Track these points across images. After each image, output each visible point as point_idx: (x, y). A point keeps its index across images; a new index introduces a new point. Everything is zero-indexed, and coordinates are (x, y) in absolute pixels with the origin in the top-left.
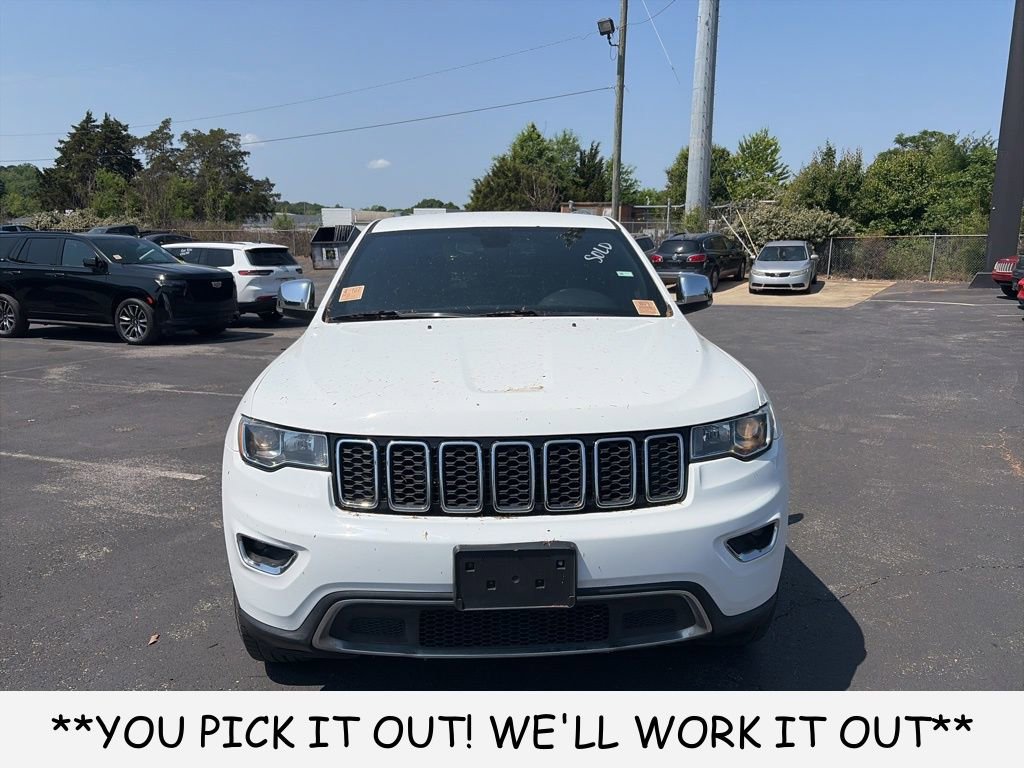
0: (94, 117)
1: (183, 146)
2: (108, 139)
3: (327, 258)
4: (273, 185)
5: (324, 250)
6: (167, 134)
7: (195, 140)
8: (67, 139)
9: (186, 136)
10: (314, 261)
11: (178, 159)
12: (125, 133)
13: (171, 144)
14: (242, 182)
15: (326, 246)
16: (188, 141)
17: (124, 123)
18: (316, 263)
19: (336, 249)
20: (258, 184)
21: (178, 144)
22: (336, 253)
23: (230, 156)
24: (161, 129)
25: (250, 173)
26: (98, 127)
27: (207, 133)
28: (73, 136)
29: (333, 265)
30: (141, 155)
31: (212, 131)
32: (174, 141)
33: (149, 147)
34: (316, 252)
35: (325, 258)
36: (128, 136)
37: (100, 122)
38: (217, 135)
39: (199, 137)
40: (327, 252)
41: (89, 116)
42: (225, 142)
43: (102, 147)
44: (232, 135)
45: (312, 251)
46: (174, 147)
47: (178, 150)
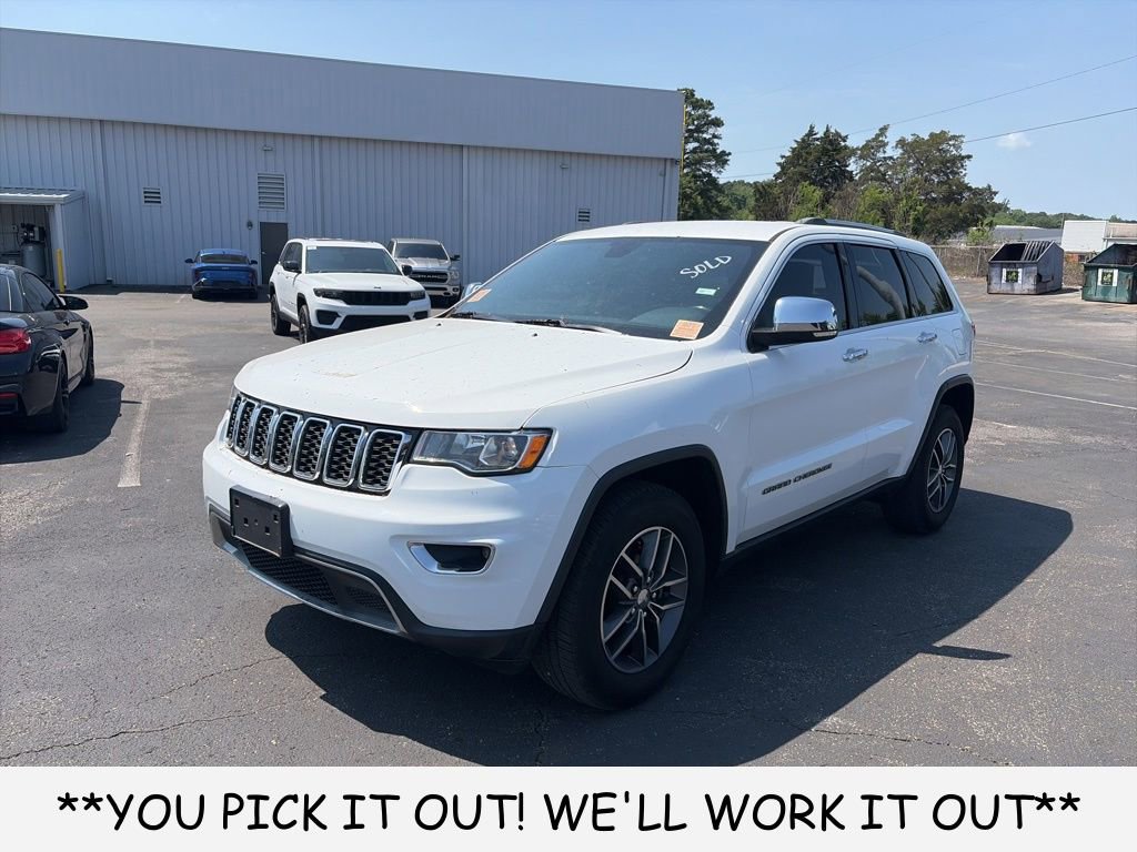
0: (816, 130)
1: (897, 153)
2: (825, 152)
3: (1007, 281)
4: (996, 193)
5: (1004, 271)
6: (882, 141)
7: (911, 147)
8: (788, 154)
9: (901, 143)
10: (989, 284)
11: (890, 167)
12: (843, 144)
13: (885, 152)
14: (956, 192)
15: (1008, 265)
16: (902, 147)
17: (843, 134)
18: (991, 287)
19: (1020, 270)
20: (976, 192)
21: (892, 151)
22: (1020, 275)
23: (948, 161)
24: (878, 136)
25: (966, 180)
26: (818, 139)
27: (926, 138)
28: (794, 150)
29: (1013, 289)
30: (853, 166)
31: (932, 135)
32: (888, 149)
33: (861, 157)
34: (994, 272)
35: (1003, 281)
36: (846, 147)
37: (820, 135)
38: (939, 139)
39: (918, 142)
40: (1008, 273)
41: (812, 128)
42: (944, 146)
43: (818, 160)
44: (954, 137)
45: (989, 272)
46: (886, 155)
47: (891, 158)
